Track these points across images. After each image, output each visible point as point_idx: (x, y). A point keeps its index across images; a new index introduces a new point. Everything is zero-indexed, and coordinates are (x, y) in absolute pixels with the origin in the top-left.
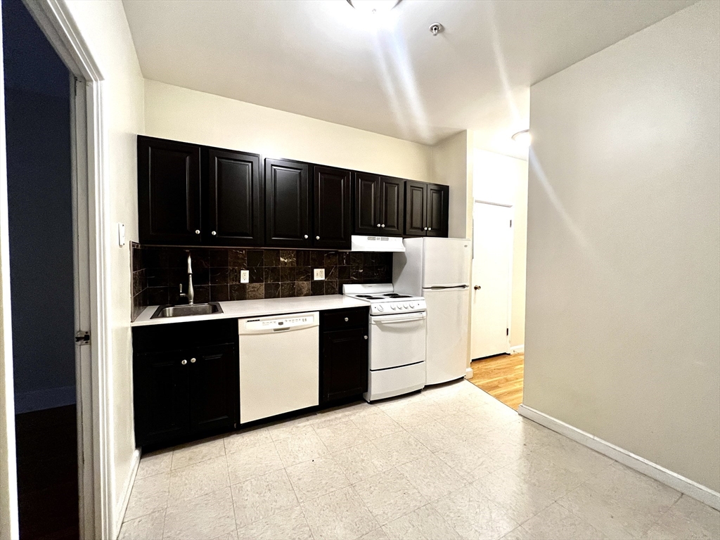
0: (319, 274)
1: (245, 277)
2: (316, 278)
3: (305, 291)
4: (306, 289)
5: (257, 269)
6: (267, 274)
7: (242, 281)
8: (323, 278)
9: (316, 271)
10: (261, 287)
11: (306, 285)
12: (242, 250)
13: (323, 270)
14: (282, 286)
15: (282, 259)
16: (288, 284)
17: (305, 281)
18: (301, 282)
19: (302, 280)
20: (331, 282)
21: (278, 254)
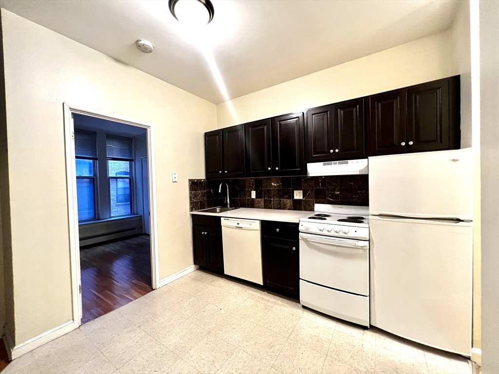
0: (298, 195)
1: (253, 195)
2: (296, 197)
3: (288, 206)
4: (289, 205)
5: (259, 190)
6: (265, 194)
7: (252, 197)
8: (302, 198)
9: (296, 192)
10: (261, 201)
11: (289, 202)
12: (252, 179)
13: (302, 191)
14: (273, 201)
15: (273, 184)
16: (277, 200)
17: (288, 199)
18: (285, 200)
19: (286, 198)
20: (309, 201)
21: (270, 181)
